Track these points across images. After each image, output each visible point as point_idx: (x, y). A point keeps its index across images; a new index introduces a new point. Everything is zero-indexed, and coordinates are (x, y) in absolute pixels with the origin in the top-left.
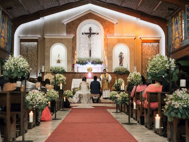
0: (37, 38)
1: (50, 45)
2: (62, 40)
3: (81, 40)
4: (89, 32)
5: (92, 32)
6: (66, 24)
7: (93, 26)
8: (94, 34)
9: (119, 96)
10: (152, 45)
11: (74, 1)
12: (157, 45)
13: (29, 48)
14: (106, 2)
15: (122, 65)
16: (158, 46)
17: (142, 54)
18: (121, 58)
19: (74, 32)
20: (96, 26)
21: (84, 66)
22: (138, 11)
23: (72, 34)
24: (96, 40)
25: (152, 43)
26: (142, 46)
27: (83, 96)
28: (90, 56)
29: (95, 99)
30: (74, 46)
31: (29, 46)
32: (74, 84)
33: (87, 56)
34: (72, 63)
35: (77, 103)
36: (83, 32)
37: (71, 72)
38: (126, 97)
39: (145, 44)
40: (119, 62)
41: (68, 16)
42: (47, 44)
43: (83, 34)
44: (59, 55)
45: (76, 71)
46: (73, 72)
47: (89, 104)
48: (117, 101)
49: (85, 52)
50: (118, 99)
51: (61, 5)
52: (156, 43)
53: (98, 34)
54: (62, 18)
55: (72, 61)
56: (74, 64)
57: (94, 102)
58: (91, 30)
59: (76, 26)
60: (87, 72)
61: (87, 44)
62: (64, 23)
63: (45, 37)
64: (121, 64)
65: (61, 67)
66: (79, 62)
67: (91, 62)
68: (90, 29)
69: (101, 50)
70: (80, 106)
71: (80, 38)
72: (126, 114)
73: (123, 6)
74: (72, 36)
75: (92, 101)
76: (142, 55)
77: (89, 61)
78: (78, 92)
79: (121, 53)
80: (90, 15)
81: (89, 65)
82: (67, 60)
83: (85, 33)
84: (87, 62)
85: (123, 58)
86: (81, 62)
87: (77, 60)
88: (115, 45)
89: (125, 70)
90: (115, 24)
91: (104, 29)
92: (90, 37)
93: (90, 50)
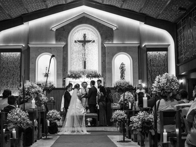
0: (20, 47)
1: (36, 55)
2: (50, 49)
3: (74, 49)
4: (83, 40)
5: (86, 40)
6: (55, 30)
7: (88, 33)
8: (89, 41)
9: (137, 120)
10: (159, 54)
11: (64, 3)
12: (165, 54)
13: (11, 59)
14: (104, 3)
15: (124, 78)
16: (167, 55)
17: (147, 64)
18: (122, 71)
19: (65, 40)
20: (92, 33)
21: (78, 80)
22: (141, 13)
23: (62, 42)
24: (91, 49)
25: (158, 52)
28: (85, 67)
30: (65, 56)
31: (11, 57)
33: (81, 68)
34: (63, 76)
36: (76, 39)
37: (62, 87)
38: (150, 121)
39: (151, 53)
40: (120, 75)
41: (58, 21)
42: (32, 55)
43: (75, 42)
46: (64, 87)
50: (134, 125)
51: (49, 7)
52: (164, 52)
53: (94, 41)
54: (51, 23)
55: (63, 75)
56: (65, 79)
59: (67, 33)
61: (81, 54)
62: (53, 29)
63: (30, 46)
65: (49, 82)
66: (72, 75)
67: (86, 75)
68: (85, 36)
71: (72, 47)
72: (139, 144)
73: (123, 7)
74: (62, 44)
76: (147, 66)
77: (83, 74)
79: (122, 64)
80: (84, 20)
82: (57, 73)
84: (81, 75)
85: (125, 70)
86: (74, 75)
87: (69, 73)
88: (115, 54)
89: (128, 85)
90: (114, 29)
91: (101, 35)
92: (84, 46)
93: (85, 61)
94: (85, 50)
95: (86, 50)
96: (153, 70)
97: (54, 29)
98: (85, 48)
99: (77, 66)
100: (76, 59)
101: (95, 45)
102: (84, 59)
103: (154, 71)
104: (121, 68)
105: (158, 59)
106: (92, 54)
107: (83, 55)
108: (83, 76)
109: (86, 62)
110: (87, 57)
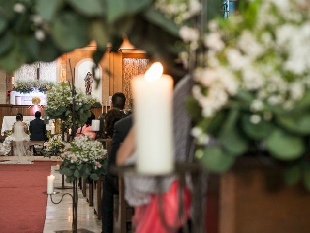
15: (90, 94)
17: (123, 76)
18: (87, 83)
21: (27, 94)
25: (138, 59)
26: (123, 63)
27: (17, 144)
28: (38, 77)
29: (39, 149)
32: (7, 125)
33: (33, 78)
34: (7, 89)
35: (8, 155)
37: (5, 104)
39: (128, 60)
45: (13, 103)
46: (8, 104)
47: (27, 158)
48: (45, 152)
49: (29, 71)
50: (46, 149)
55: (7, 87)
56: (9, 92)
57: (35, 154)
60: (32, 104)
64: (88, 91)
66: (19, 87)
67: (39, 88)
69: (55, 68)
70: (12, 160)
75: (32, 153)
76: (123, 78)
77: (35, 86)
78: (9, 138)
79: (89, 74)
81: (36, 94)
84: (32, 88)
85: (92, 82)
86: (22, 88)
88: (79, 61)
89: (94, 103)
93: (38, 68)
104: (87, 80)
108: (35, 88)
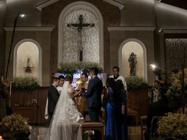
2: (34, 33)
3: (66, 36)
4: (78, 23)
5: (83, 23)
7: (85, 14)
8: (87, 25)
10: (181, 41)
15: (134, 74)
17: (166, 56)
18: (132, 64)
20: (90, 14)
24: (90, 35)
25: (180, 39)
28: (81, 58)
30: (54, 44)
33: (76, 60)
34: (50, 72)
36: (68, 22)
37: (49, 86)
39: (170, 40)
40: (129, 69)
42: (9, 41)
43: (68, 25)
44: (29, 59)
49: (72, 54)
55: (51, 69)
56: (53, 74)
58: (83, 19)
59: (57, 13)
61: (76, 42)
63: (6, 29)
64: (133, 72)
65: (31, 79)
66: (63, 69)
67: (83, 69)
68: (81, 18)
71: (64, 33)
74: (51, 29)
77: (79, 68)
79: (132, 55)
82: (43, 67)
83: (72, 24)
84: (76, 69)
85: (136, 63)
86: (66, 70)
87: (59, 67)
88: (123, 41)
89: (141, 83)
90: (121, 8)
91: (104, 16)
92: (80, 31)
93: (81, 50)
94: (81, 36)
95: (83, 37)
96: (174, 63)
97: (40, 8)
98: (81, 33)
99: (71, 58)
100: (69, 49)
101: (95, 30)
102: (79, 48)
103: (175, 65)
104: (131, 60)
105: (180, 48)
106: (91, 42)
107: (78, 44)
108: (79, 70)
109: (83, 53)
110: (84, 45)
